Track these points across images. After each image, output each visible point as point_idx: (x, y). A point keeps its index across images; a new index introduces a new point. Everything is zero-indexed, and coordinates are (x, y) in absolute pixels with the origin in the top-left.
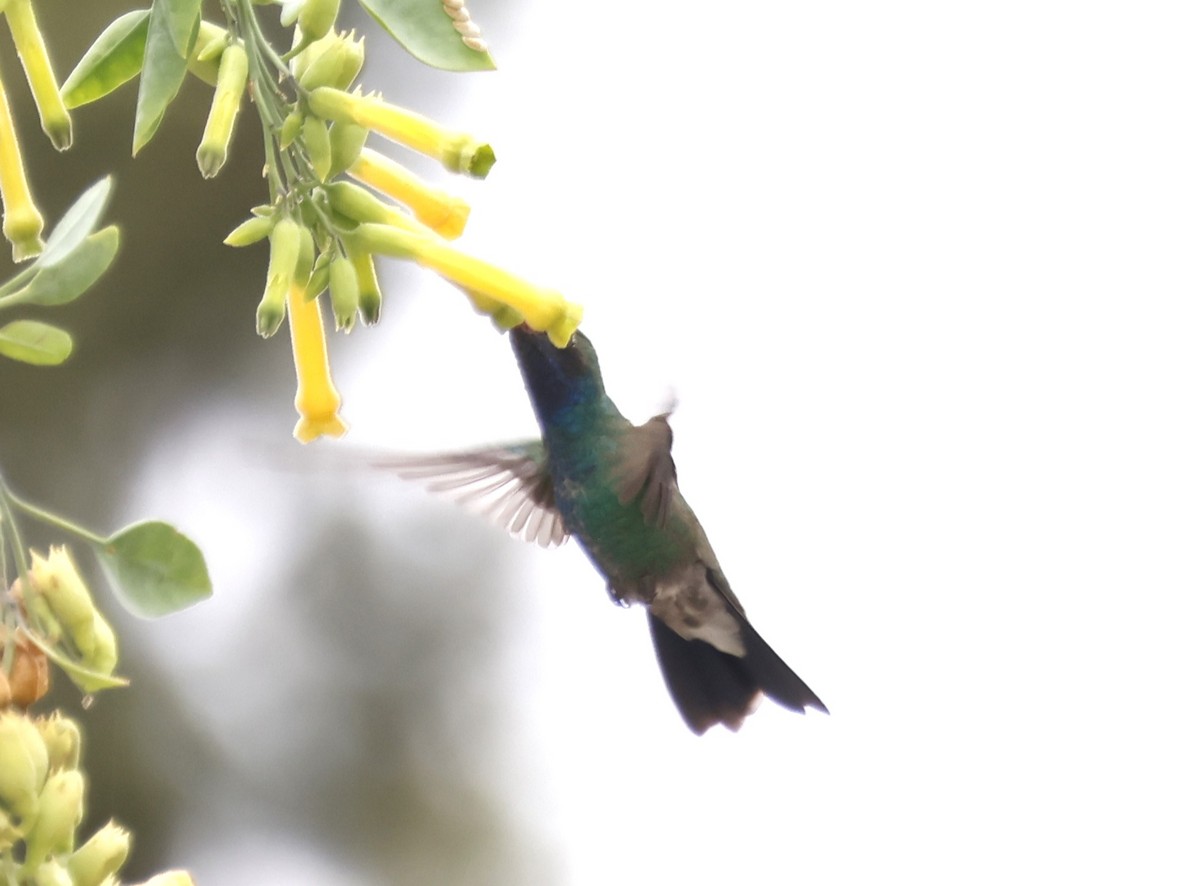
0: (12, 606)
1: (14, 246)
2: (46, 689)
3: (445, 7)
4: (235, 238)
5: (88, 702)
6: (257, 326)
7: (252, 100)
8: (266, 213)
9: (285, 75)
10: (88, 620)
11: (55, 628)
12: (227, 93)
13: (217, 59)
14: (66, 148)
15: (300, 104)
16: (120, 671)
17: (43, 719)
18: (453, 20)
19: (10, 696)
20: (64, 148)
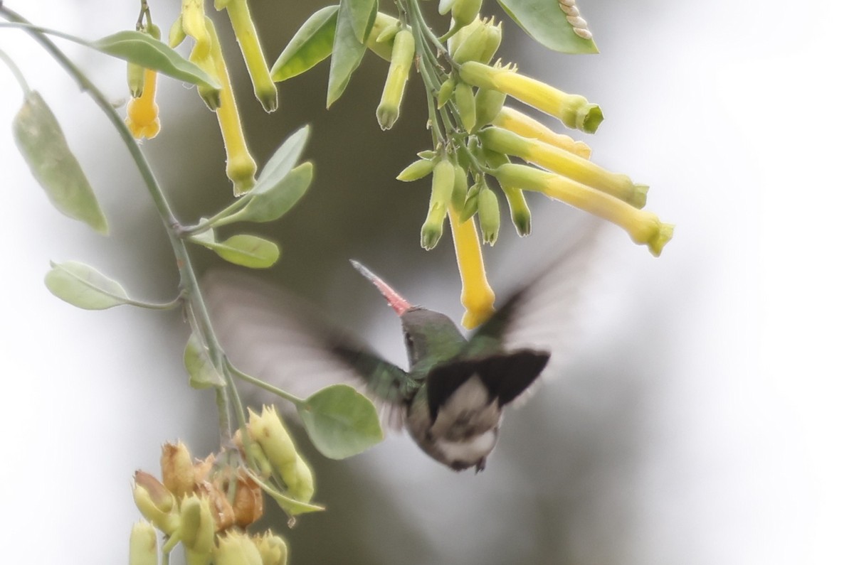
0: (235, 451)
1: (234, 184)
2: (262, 513)
3: (561, 5)
4: (405, 175)
5: (292, 523)
6: (421, 241)
7: (418, 71)
8: (429, 157)
9: (441, 52)
10: (293, 461)
11: (267, 467)
12: (399, 67)
13: (391, 40)
14: (273, 110)
15: (453, 74)
16: (316, 499)
17: (258, 537)
18: (567, 14)
19: (234, 519)
20: (271, 111)
